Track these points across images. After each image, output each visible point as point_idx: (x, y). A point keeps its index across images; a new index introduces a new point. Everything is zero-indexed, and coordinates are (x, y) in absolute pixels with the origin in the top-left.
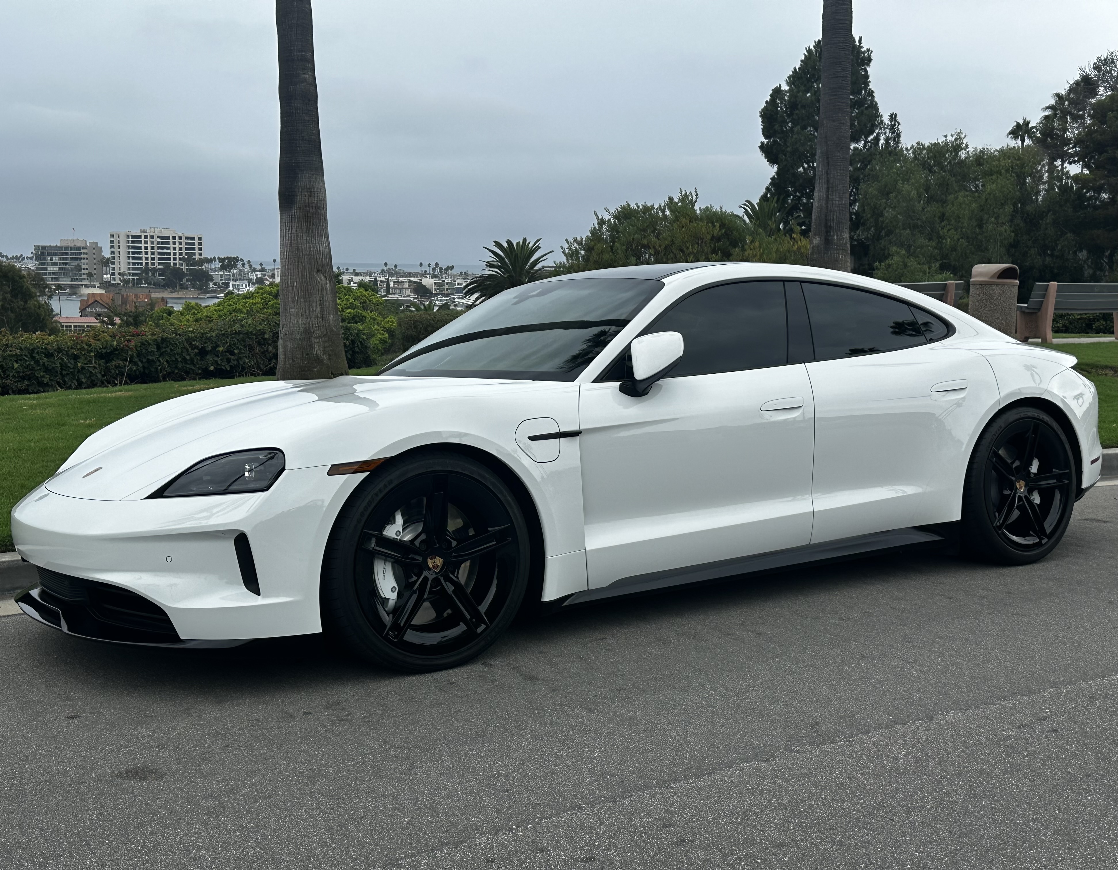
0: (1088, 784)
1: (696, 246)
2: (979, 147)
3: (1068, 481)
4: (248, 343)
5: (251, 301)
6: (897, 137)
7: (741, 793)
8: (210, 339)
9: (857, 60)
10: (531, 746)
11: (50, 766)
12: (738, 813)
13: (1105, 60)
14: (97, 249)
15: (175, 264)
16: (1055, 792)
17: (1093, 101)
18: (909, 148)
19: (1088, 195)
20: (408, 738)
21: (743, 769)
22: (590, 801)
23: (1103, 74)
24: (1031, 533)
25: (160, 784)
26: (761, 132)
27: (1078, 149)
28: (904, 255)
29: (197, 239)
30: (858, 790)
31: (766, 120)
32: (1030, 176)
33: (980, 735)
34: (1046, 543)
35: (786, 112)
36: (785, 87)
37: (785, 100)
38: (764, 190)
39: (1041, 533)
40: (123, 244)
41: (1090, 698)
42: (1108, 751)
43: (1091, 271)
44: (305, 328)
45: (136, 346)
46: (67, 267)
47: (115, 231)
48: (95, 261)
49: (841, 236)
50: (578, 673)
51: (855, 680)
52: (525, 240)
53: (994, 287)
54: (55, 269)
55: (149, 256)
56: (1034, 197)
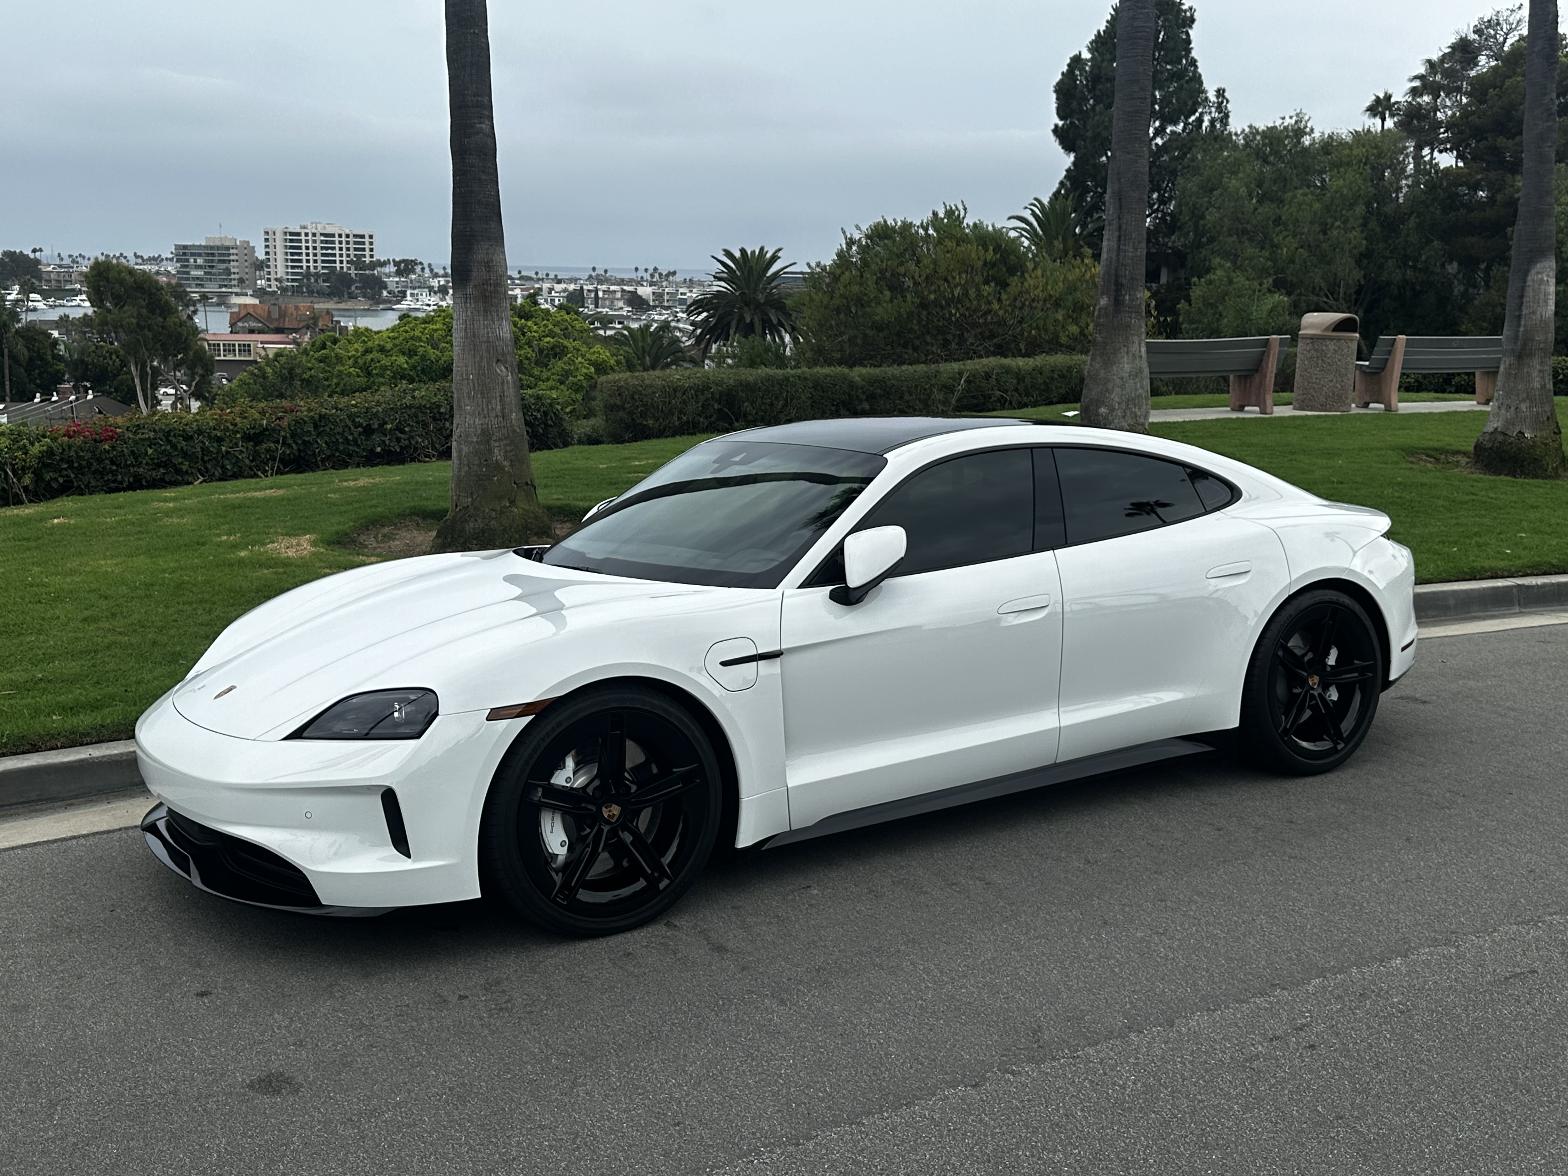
0: (1338, 1131)
1: (964, 276)
2: (1328, 132)
3: (1373, 675)
4: (421, 419)
5: (431, 327)
6: (1225, 118)
7: (941, 1137)
8: (376, 415)
9: (1177, 21)
10: (710, 1056)
11: (176, 1069)
12: (934, 1166)
13: (1489, 21)
14: (248, 248)
15: (342, 268)
16: (1298, 1142)
17: (1473, 73)
18: (1239, 132)
20: (572, 1039)
21: (948, 1098)
22: (770, 1142)
23: (1486, 39)
24: (1325, 737)
25: (295, 1100)
26: (1054, 111)
27: (1450, 135)
28: (1229, 268)
29: (367, 237)
30: (1074, 1134)
31: (1061, 96)
32: (1389, 168)
33: (1225, 1052)
34: (1341, 749)
35: (1086, 86)
36: (1086, 55)
37: (1086, 71)
38: (1057, 185)
39: (1337, 736)
40: (280, 244)
41: (1361, 995)
42: (1368, 1080)
43: (1462, 288)
44: (482, 429)
45: (289, 425)
46: (214, 271)
47: (270, 227)
48: (246, 264)
49: (1135, 295)
50: (774, 942)
51: (1091, 961)
52: (762, 249)
53: (1328, 342)
54: (200, 273)
55: (311, 257)
56: (1394, 195)
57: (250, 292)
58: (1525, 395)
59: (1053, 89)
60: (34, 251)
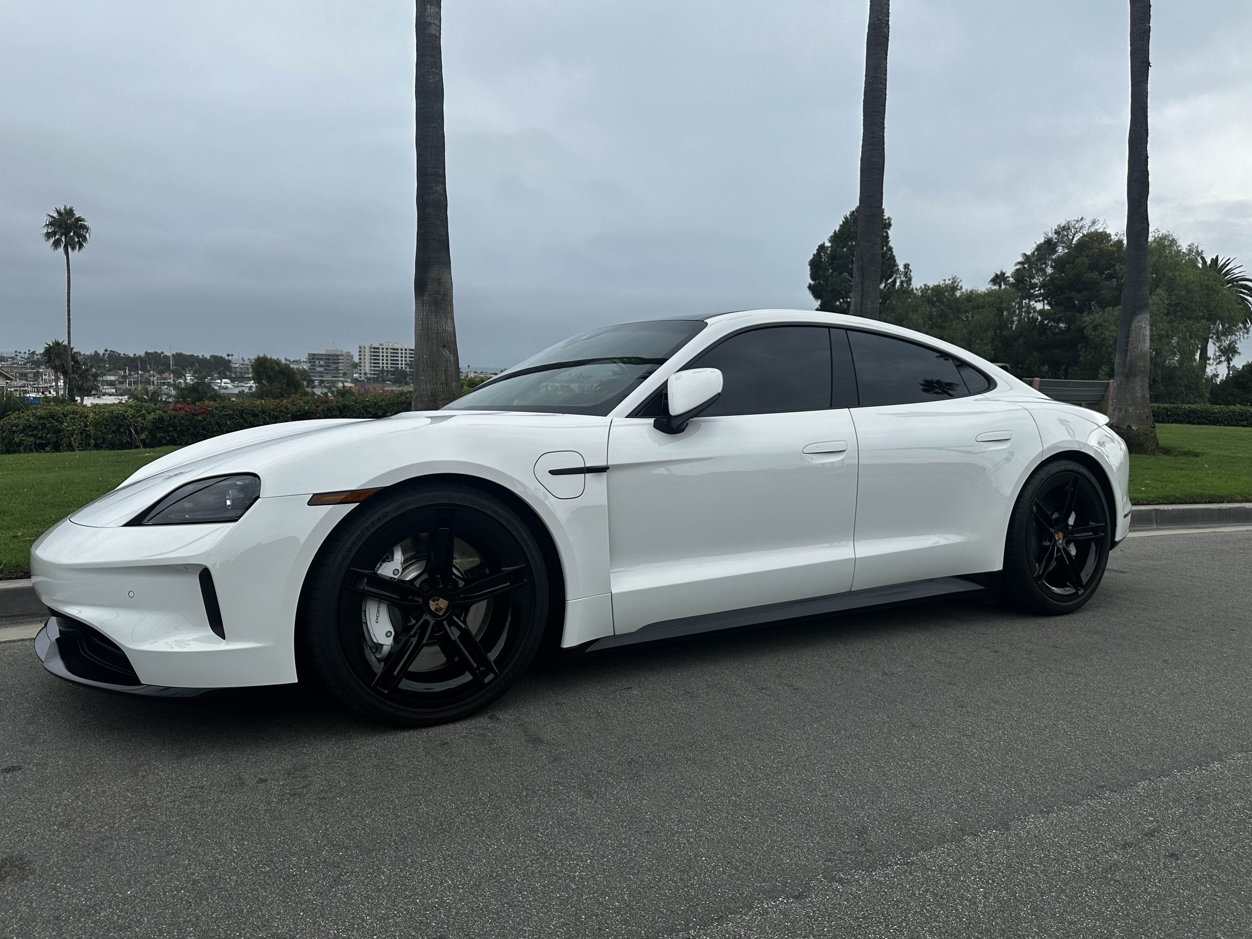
2: (970, 289)
3: (1103, 534)
6: (909, 280)
9: (881, 225)
10: (499, 853)
13: (1064, 227)
14: (349, 356)
15: (402, 368)
17: (1054, 257)
18: (918, 288)
19: (1050, 324)
20: (355, 829)
23: (1062, 237)
24: (1068, 584)
26: (809, 276)
27: (1042, 291)
31: (813, 267)
32: (1006, 310)
33: (1077, 860)
34: (1082, 594)
35: (828, 262)
36: (828, 244)
37: (828, 253)
39: (1078, 583)
40: (367, 354)
44: (432, 392)
46: (329, 368)
47: (362, 345)
48: (348, 365)
54: (321, 369)
55: (385, 362)
56: (1009, 326)
57: (349, 380)
58: (1131, 402)
59: (808, 263)
60: (228, 355)
